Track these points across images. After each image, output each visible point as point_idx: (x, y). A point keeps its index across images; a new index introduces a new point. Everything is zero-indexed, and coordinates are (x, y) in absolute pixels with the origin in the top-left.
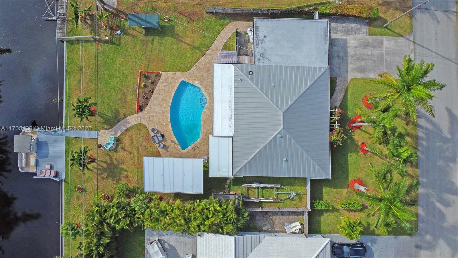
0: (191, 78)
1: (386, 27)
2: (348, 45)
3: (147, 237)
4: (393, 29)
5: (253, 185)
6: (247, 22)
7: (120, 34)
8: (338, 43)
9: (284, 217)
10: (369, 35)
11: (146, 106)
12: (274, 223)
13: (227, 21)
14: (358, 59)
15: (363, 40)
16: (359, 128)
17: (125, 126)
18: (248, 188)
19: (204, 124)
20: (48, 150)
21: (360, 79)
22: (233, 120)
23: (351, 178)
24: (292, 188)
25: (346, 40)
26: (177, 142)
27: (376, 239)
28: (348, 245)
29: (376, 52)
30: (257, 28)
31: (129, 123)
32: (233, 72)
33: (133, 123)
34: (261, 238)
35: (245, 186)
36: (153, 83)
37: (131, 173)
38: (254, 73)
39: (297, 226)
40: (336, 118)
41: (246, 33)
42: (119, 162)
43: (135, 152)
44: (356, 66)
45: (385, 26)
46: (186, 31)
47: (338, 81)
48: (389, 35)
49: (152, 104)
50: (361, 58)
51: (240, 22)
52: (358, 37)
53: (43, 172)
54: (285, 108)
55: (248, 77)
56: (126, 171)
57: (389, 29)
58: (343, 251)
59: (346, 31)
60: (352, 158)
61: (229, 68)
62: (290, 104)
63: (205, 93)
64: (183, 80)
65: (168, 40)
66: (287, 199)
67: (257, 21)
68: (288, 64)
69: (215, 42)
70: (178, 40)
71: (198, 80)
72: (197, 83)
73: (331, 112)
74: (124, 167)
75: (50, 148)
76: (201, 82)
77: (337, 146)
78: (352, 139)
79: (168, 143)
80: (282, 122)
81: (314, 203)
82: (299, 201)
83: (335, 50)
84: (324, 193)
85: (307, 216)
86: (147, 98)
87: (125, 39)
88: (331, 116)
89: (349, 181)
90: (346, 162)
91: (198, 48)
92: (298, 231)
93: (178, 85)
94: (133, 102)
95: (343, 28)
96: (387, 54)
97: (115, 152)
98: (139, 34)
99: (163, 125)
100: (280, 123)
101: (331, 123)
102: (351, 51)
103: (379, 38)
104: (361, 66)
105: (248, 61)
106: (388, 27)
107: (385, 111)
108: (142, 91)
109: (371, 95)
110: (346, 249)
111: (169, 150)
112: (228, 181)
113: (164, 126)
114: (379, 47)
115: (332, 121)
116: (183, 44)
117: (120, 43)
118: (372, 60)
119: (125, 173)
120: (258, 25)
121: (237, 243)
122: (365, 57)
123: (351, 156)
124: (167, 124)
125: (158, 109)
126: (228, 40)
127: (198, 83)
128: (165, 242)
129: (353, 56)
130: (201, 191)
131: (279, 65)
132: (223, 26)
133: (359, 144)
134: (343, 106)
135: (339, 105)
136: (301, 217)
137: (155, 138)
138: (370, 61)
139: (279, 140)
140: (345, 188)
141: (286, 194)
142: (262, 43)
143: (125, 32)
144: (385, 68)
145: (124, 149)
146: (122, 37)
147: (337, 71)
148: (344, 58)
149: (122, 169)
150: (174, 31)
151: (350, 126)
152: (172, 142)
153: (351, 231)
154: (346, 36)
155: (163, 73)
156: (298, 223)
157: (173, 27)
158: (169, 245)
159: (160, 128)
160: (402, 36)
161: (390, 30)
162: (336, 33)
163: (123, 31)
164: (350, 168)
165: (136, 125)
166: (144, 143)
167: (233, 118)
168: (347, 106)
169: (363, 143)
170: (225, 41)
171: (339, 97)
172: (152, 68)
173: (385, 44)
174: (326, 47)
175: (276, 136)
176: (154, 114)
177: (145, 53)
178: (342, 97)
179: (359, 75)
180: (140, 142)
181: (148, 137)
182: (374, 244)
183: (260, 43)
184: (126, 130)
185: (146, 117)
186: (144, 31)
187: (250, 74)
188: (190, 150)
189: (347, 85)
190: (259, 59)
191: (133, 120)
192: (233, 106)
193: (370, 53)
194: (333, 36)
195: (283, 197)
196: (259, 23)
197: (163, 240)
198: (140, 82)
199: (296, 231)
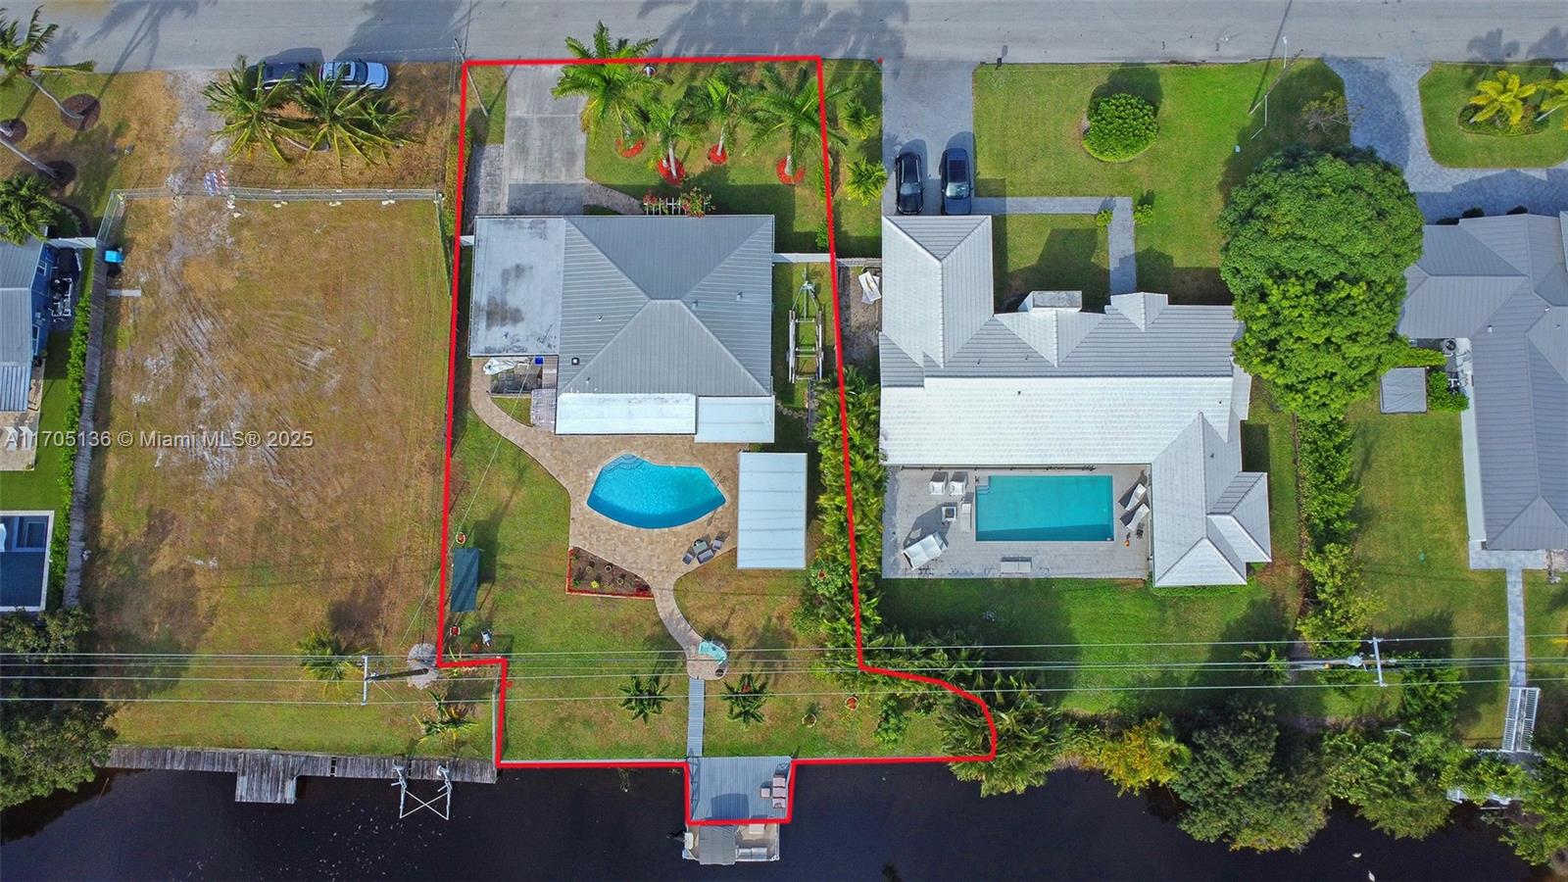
0: (583, 487)
1: (489, 111)
2: (521, 182)
3: (900, 575)
4: (492, 100)
5: (792, 364)
6: (473, 376)
7: (490, 636)
8: (518, 202)
9: (852, 305)
10: (502, 143)
11: (639, 578)
12: (865, 325)
13: (469, 415)
14: (547, 164)
15: (513, 154)
16: (679, 165)
17: (678, 624)
18: (798, 372)
19: (673, 459)
20: (730, 795)
21: (587, 161)
22: (666, 395)
23: (776, 181)
24: (795, 290)
25: (510, 186)
26: (710, 514)
27: (888, 135)
28: (899, 186)
29: (536, 131)
30: (488, 350)
31: (671, 614)
32: (572, 395)
33: (673, 604)
34: (886, 342)
35: (792, 378)
36: (592, 564)
37: (774, 609)
38: (575, 355)
39: (866, 279)
40: (661, 204)
41: (495, 376)
42: (751, 635)
43: (732, 601)
44: (563, 169)
45: (486, 114)
46: (488, 499)
47: (591, 203)
48: (504, 106)
49: (634, 565)
50: (547, 159)
51: (472, 389)
52: (506, 163)
53: (777, 804)
54: (643, 295)
55: (583, 367)
56: (770, 619)
57: (492, 107)
58: (910, 196)
59: (495, 185)
60: (738, 177)
61: (565, 403)
62: (634, 287)
63: (613, 458)
64: (585, 502)
65: (505, 534)
66: (816, 297)
67: (475, 349)
68: (559, 291)
69: (511, 438)
70: (502, 514)
71: (587, 473)
72: (593, 475)
73: (651, 213)
74: (760, 624)
75: (726, 791)
76: (590, 467)
77: (712, 204)
78: (702, 176)
79: (712, 531)
80: (668, 301)
81: (822, 248)
82: (822, 276)
83: (532, 207)
84: (804, 230)
85: (846, 260)
86: (623, 576)
87: (501, 625)
88: (657, 213)
89: (781, 183)
90: (747, 188)
91: (521, 472)
92: (877, 278)
93: (596, 513)
94: (628, 606)
95: (487, 192)
96: (540, 110)
97: (731, 642)
98: (491, 596)
99: (675, 542)
100: (671, 304)
101: (670, 213)
102: (534, 178)
103: (508, 124)
104: (562, 158)
105: (551, 368)
106: (488, 108)
107: (645, 117)
108: (608, 588)
109: (619, 143)
110: (906, 190)
111: (726, 531)
112: (785, 411)
113: (678, 542)
114: (526, 125)
115: (667, 212)
116: (512, 503)
117: (508, 636)
118: (551, 139)
119: (774, 620)
120: (481, 348)
121: (893, 383)
122: (545, 151)
123: (733, 181)
124: (675, 535)
125: (644, 554)
126: (508, 413)
127: (593, 472)
128: (908, 538)
129: (544, 175)
130: (802, 458)
131: (560, 309)
132: (478, 423)
133: (711, 164)
134: (637, 192)
135: (636, 201)
136: (851, 273)
137: (702, 557)
138: (553, 142)
139: (702, 308)
140: (794, 191)
141: (808, 301)
142: (518, 341)
143: (486, 626)
144: (566, 116)
145: (726, 625)
146: (495, 633)
147: (570, 204)
148: (547, 191)
149: (766, 628)
150: (486, 521)
151: (675, 182)
152: (709, 522)
153: (870, 181)
154: (504, 185)
155: (572, 544)
156: (862, 278)
157: (478, 524)
158: (914, 529)
159: (682, 549)
160: (506, 82)
161: (494, 103)
162: (499, 204)
163: (483, 630)
164: (757, 180)
165: (677, 599)
166: (714, 581)
167: (661, 395)
168: (639, 186)
169: (709, 158)
170: (509, 418)
171: (620, 200)
172: (562, 567)
173: (521, 115)
174: (527, 221)
175: (693, 312)
176: (655, 560)
177: (530, 582)
178: (622, 195)
179: (580, 163)
180: (713, 590)
181: (701, 573)
182: (898, 140)
183: (518, 344)
184: (687, 619)
185: (660, 578)
186: (485, 585)
187: (578, 363)
188: (724, 486)
189: (599, 186)
190: (549, 346)
191: (666, 606)
192: (638, 395)
193: (538, 143)
194: (504, 209)
195: (814, 306)
196: (479, 345)
197: (905, 542)
198: (589, 592)
199: (878, 282)
